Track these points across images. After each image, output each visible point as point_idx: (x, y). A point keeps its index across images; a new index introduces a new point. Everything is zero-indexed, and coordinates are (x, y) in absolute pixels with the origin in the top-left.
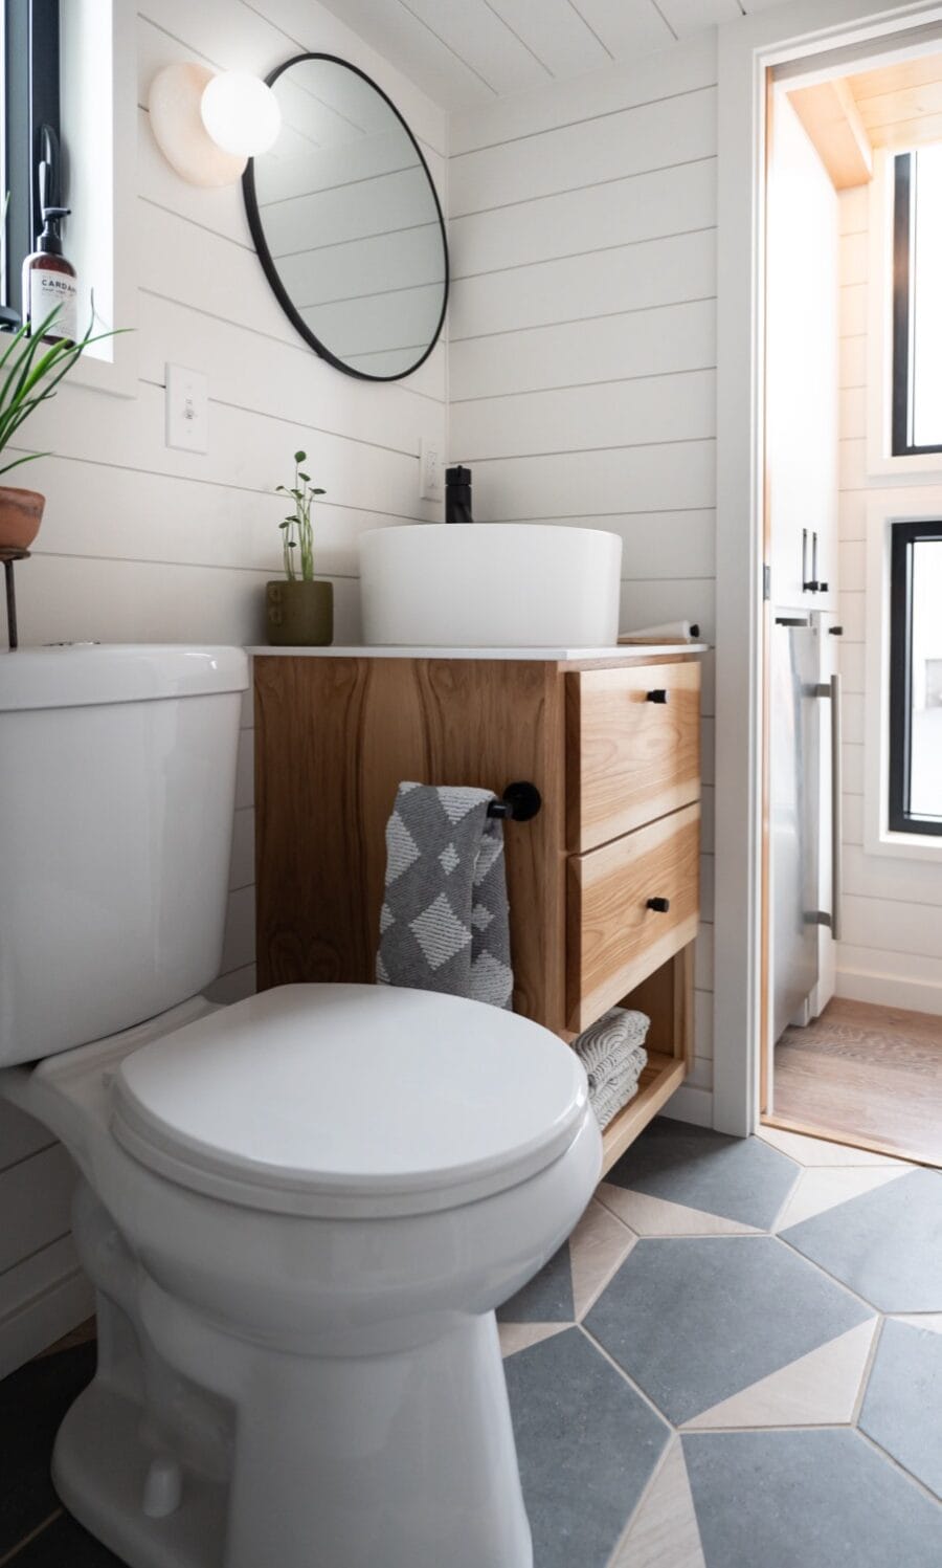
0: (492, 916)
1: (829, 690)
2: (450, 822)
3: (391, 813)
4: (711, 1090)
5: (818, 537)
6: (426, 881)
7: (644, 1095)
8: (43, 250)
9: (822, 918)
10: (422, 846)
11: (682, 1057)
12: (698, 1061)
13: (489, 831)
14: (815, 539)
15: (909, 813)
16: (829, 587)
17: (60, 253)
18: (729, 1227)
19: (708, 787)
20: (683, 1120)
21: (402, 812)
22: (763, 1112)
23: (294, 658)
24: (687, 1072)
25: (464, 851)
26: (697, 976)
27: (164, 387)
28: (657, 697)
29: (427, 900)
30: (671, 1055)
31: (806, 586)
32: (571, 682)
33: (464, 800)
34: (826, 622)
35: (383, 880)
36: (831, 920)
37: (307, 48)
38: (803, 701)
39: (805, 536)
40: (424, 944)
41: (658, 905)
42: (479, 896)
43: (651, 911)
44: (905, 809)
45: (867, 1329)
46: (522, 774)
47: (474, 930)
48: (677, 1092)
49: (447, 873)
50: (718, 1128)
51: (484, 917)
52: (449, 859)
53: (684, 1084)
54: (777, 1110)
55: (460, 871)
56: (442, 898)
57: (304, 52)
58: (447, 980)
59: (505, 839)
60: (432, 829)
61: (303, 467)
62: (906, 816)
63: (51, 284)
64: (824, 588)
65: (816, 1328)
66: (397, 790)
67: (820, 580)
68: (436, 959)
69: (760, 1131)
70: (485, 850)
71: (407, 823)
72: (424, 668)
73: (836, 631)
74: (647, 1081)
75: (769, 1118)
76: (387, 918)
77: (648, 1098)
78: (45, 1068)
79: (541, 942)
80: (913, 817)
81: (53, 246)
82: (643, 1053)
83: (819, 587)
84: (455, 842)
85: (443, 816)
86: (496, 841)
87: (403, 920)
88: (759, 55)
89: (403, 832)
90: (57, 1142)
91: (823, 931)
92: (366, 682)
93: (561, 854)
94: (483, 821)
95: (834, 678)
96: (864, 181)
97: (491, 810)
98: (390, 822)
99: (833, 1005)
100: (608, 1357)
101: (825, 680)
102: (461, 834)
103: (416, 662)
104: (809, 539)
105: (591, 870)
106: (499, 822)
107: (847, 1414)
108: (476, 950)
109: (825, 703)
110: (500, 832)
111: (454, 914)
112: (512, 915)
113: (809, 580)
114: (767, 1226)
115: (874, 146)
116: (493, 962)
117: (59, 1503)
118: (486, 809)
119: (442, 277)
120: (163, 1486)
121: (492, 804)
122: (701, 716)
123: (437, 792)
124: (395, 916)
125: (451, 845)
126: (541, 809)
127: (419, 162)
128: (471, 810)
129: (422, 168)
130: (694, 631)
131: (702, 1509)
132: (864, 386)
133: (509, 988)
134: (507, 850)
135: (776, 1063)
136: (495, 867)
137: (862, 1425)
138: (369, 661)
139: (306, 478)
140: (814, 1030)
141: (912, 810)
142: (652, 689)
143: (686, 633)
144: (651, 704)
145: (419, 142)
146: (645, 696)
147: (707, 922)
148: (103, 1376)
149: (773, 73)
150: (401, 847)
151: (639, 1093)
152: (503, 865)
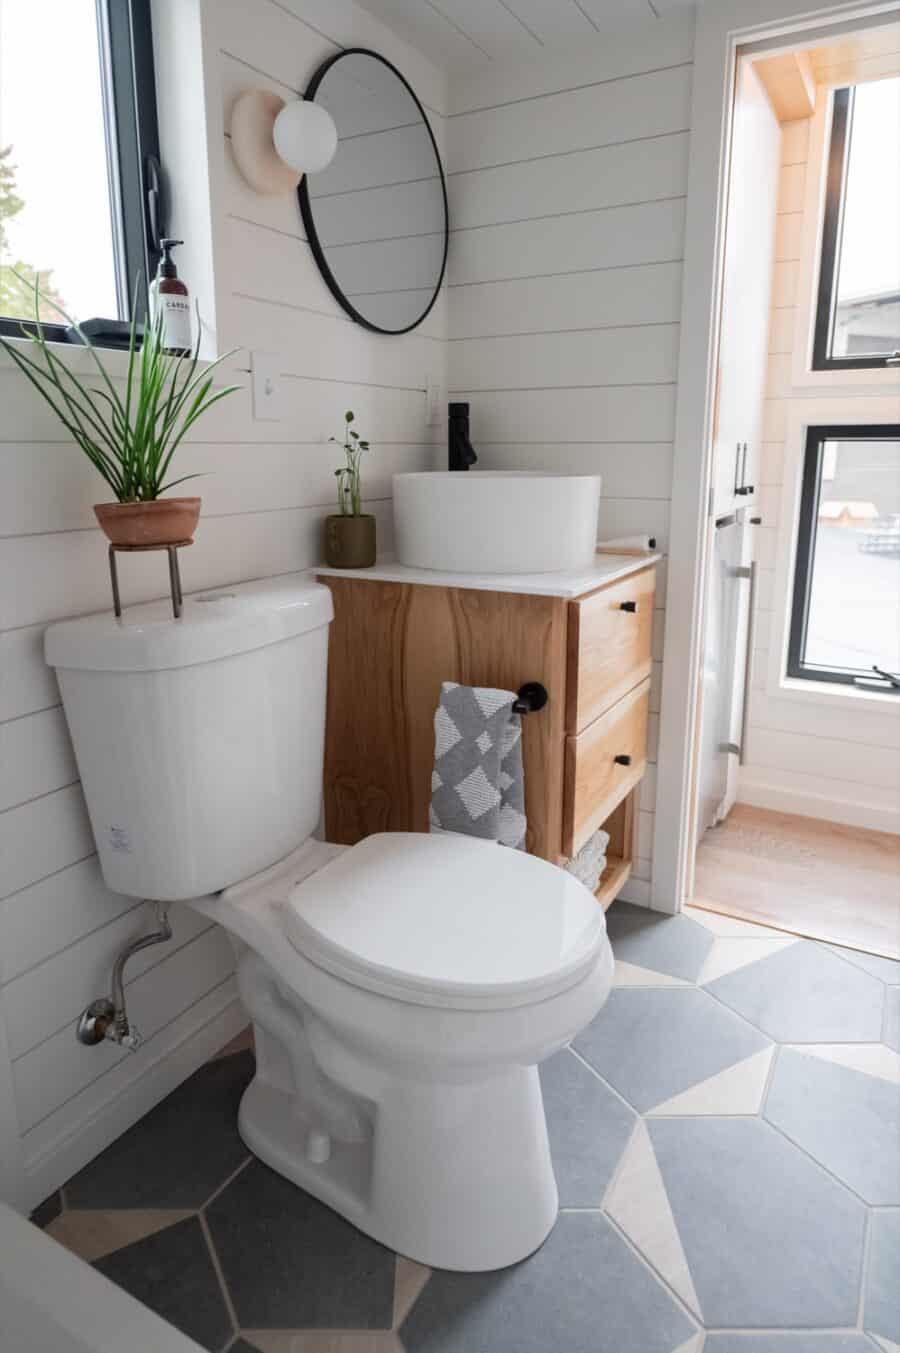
0: (513, 781)
1: (749, 573)
2: (485, 716)
3: (437, 706)
4: (649, 881)
5: (748, 447)
6: (467, 757)
7: (606, 887)
8: (162, 276)
9: (733, 749)
10: (462, 731)
11: (629, 859)
12: (640, 861)
13: (512, 720)
14: (745, 449)
15: (803, 663)
16: (755, 490)
17: (175, 276)
18: (668, 981)
19: (658, 662)
20: (630, 901)
21: (447, 706)
22: (687, 896)
23: (350, 580)
24: (632, 869)
25: (495, 737)
26: (643, 802)
27: (249, 371)
28: (628, 607)
29: (468, 770)
30: (622, 857)
31: (737, 491)
32: (572, 611)
33: (496, 699)
34: (749, 514)
35: (433, 756)
36: (739, 751)
37: (343, 45)
38: (728, 581)
39: (739, 449)
40: (466, 801)
41: (623, 760)
42: (506, 766)
43: (617, 764)
44: (801, 659)
45: (768, 1052)
46: (533, 676)
47: (502, 792)
48: (626, 884)
49: (483, 753)
50: (653, 907)
51: (506, 780)
52: (484, 743)
53: (632, 877)
54: (697, 894)
55: (492, 752)
56: (479, 770)
57: (340, 50)
58: (481, 828)
59: (523, 727)
60: (471, 720)
61: (353, 426)
62: (801, 666)
63: (174, 305)
64: (752, 490)
65: (732, 1053)
66: (440, 688)
67: (747, 484)
68: (476, 812)
69: (685, 910)
70: (509, 733)
71: (451, 715)
72: (456, 596)
73: (756, 521)
74: (606, 878)
75: (691, 901)
76: (437, 781)
77: (606, 891)
78: (228, 895)
79: (545, 796)
80: (807, 667)
81: (170, 270)
82: (604, 859)
83: (748, 490)
84: (488, 730)
85: (479, 712)
86: (517, 728)
87: (449, 784)
88: (732, 37)
89: (448, 721)
90: (216, 924)
91: (732, 758)
92: (408, 601)
93: (561, 734)
94: (509, 714)
95: (753, 564)
96: (806, 114)
97: (515, 708)
98: (437, 713)
99: (736, 809)
100: (589, 1067)
101: (746, 563)
102: (493, 725)
103: (450, 591)
104: (742, 450)
105: (583, 743)
106: (518, 715)
107: (755, 1108)
108: (502, 803)
109: (744, 582)
110: (519, 722)
111: (489, 781)
112: (525, 777)
113: (739, 487)
114: (695, 982)
115: (818, 82)
116: (513, 812)
117: (250, 1152)
118: (510, 707)
119: (443, 228)
120: (320, 1146)
121: (515, 703)
122: (655, 609)
123: (473, 693)
124: (443, 780)
125: (486, 733)
126: (548, 703)
127: (421, 119)
128: (500, 710)
129: (424, 125)
130: (652, 544)
131: (663, 1165)
132: (793, 307)
133: (524, 830)
134: (523, 735)
135: (698, 857)
136: (514, 748)
137: (767, 1116)
138: (411, 586)
139: (356, 436)
140: (720, 830)
141: (806, 661)
142: (625, 601)
143: (646, 546)
144: (624, 612)
145: (424, 109)
146: (619, 606)
147: (653, 763)
148: (261, 1075)
149: (741, 50)
150: (447, 733)
151: (601, 887)
152: (520, 743)
